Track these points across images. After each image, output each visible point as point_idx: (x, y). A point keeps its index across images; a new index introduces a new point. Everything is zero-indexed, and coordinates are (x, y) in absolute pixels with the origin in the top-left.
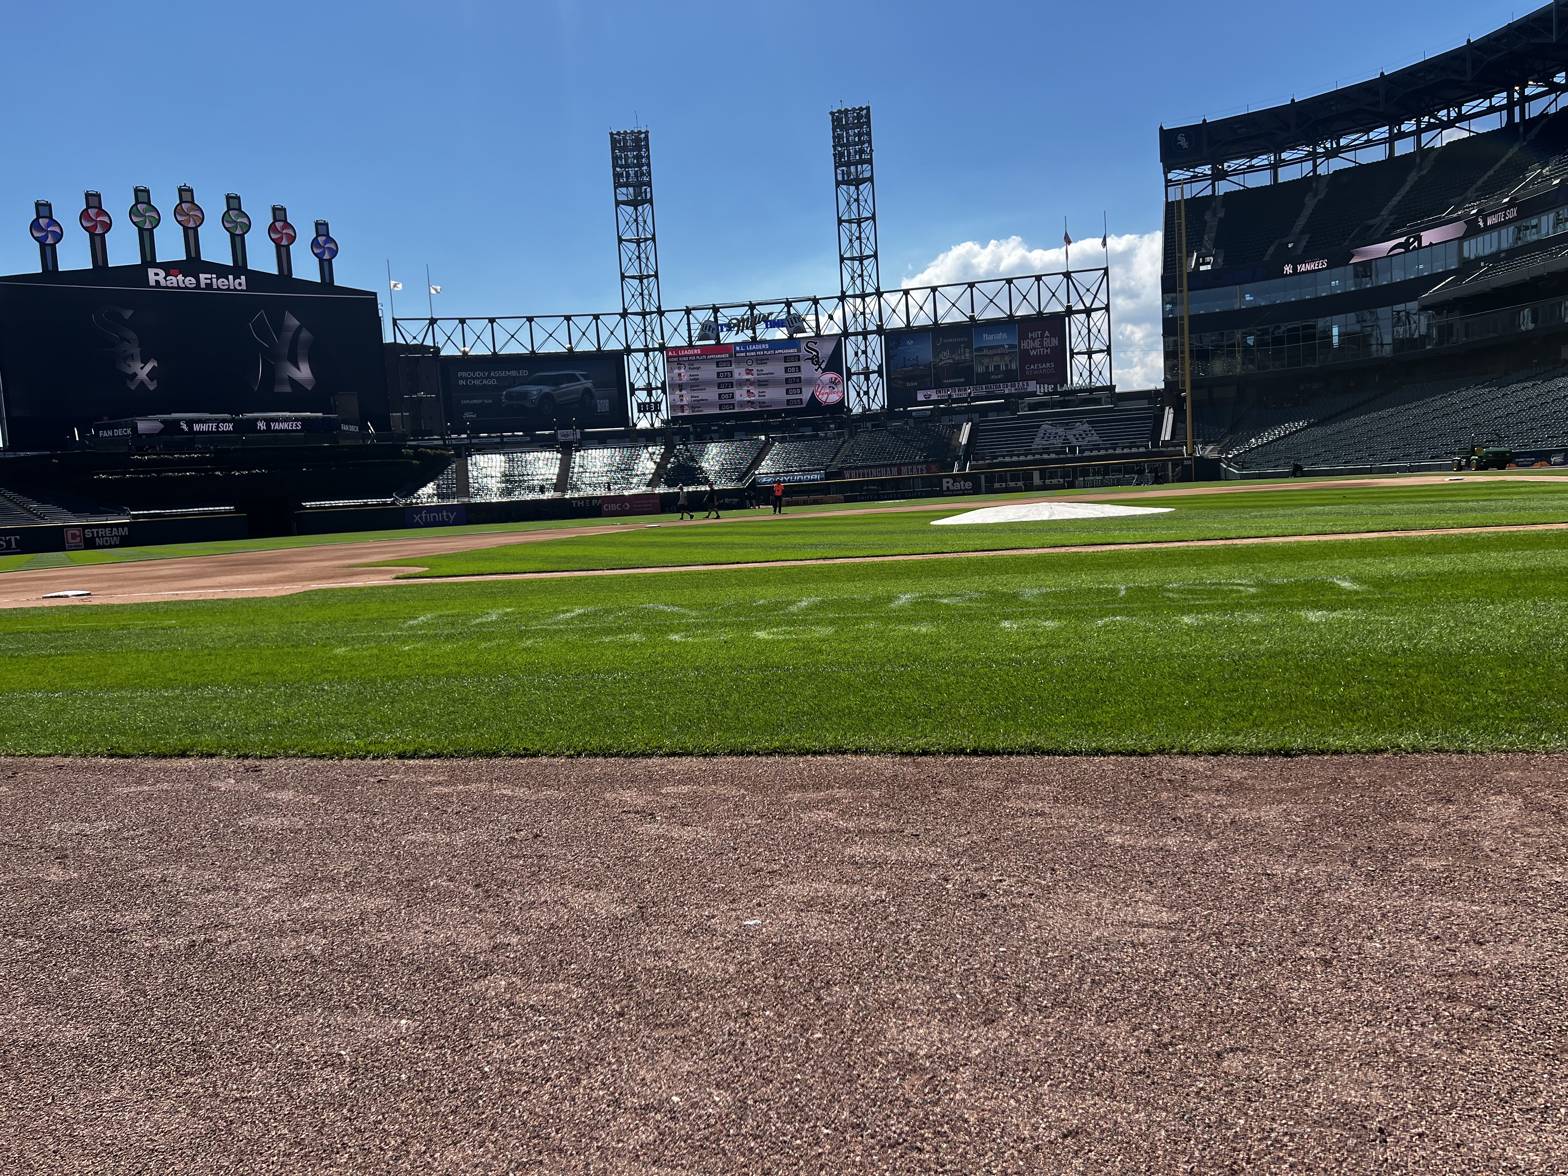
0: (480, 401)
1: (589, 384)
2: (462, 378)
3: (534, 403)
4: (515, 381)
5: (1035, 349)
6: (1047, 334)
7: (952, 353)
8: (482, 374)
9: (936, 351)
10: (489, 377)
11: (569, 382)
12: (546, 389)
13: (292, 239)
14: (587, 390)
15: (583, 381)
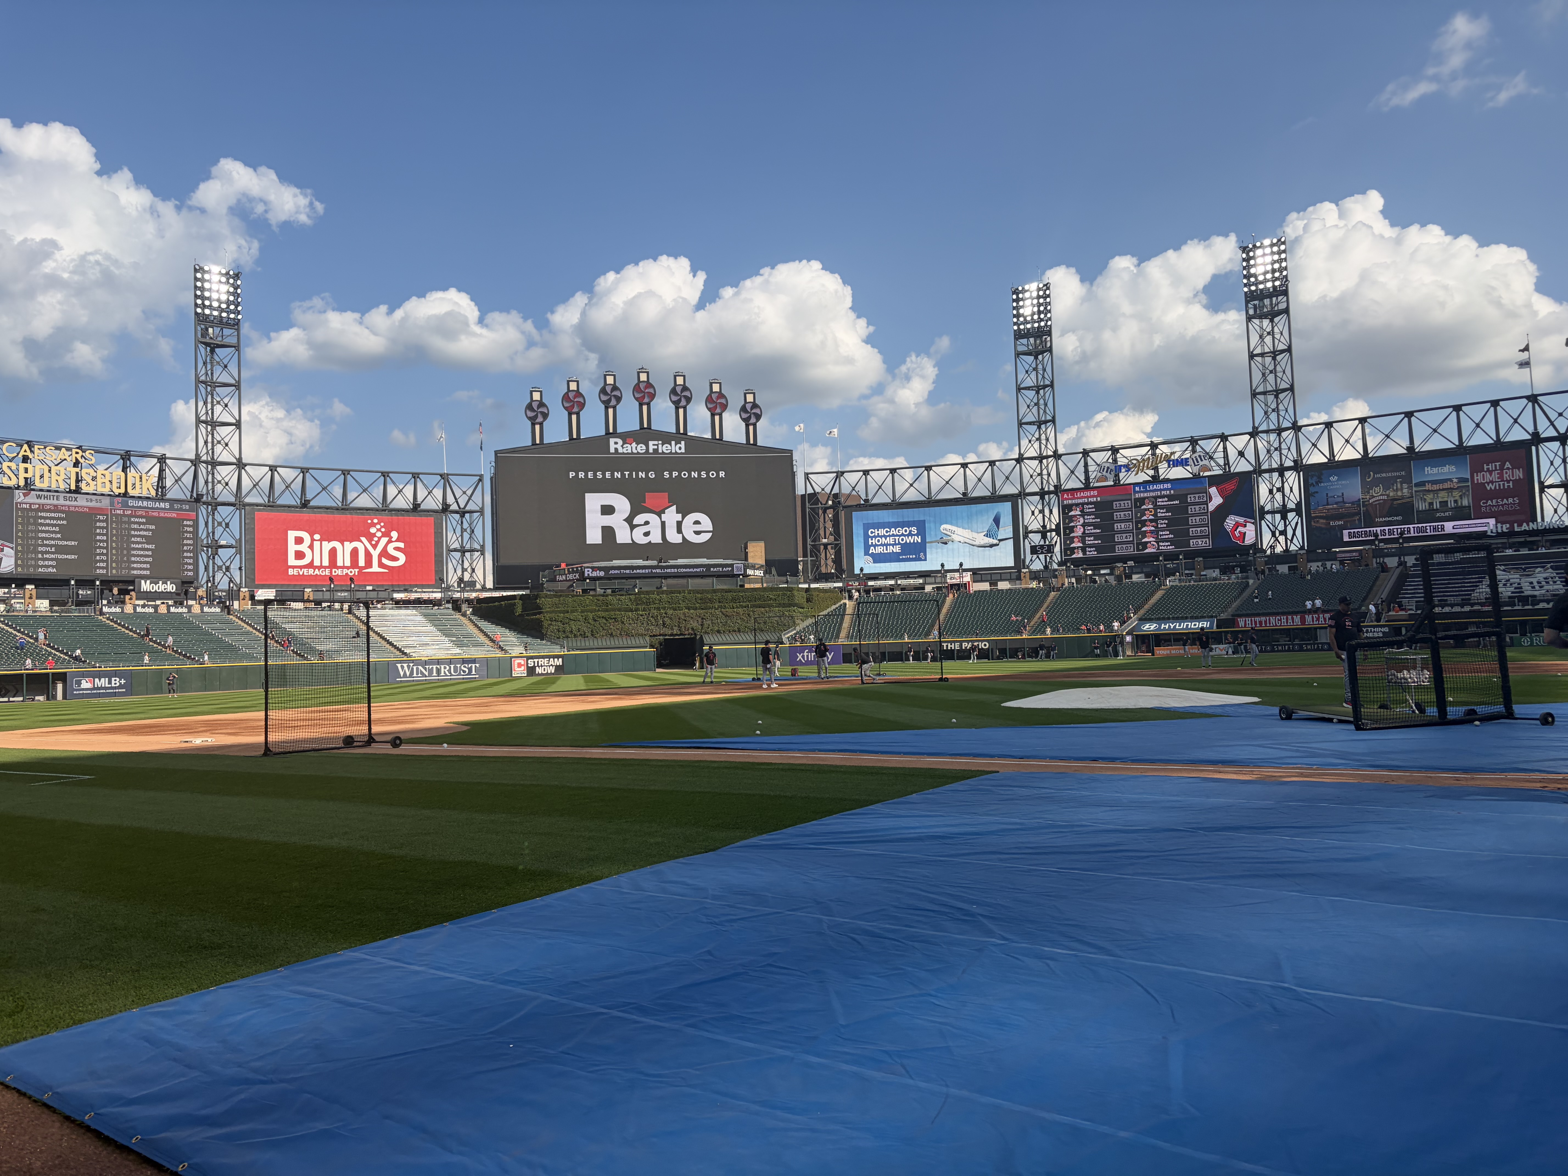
5: (1492, 482)
6: (1508, 465)
7: (1386, 488)
9: (1367, 487)
13: (725, 407)
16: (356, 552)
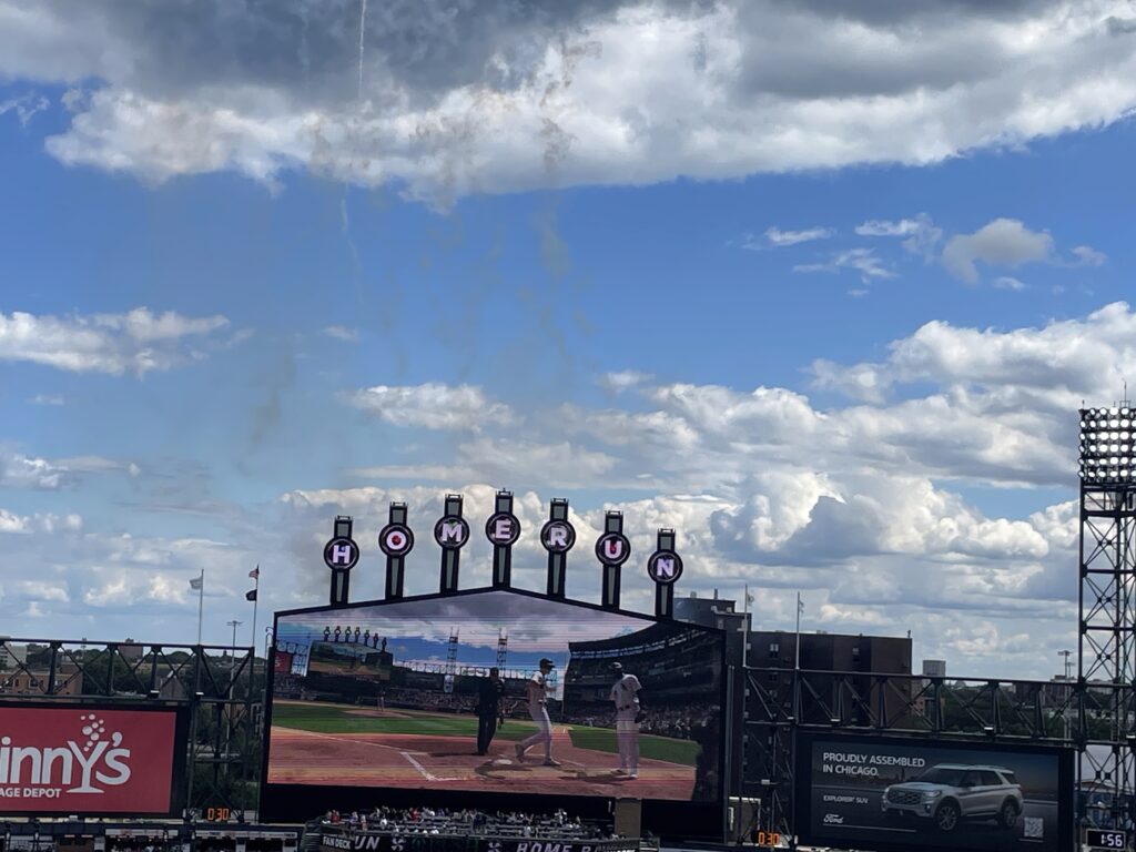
0: (851, 799)
1: (1014, 790)
2: (828, 762)
3: (928, 811)
4: (903, 774)
8: (857, 758)
10: (867, 764)
11: (984, 784)
12: (949, 791)
14: (1011, 800)
15: (1006, 783)
16: (58, 762)
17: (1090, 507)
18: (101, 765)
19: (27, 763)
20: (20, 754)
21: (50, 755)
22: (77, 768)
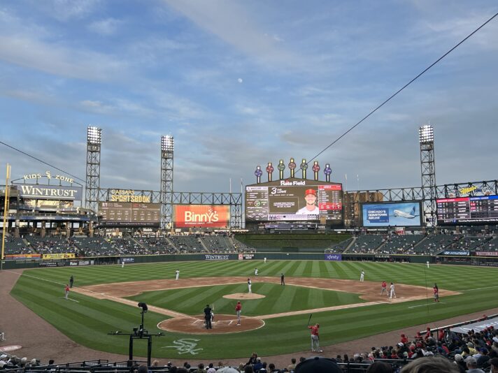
13: (319, 169)
16: (204, 217)
17: (422, 148)
18: (212, 218)
19: (198, 217)
20: (196, 216)
21: (202, 216)
22: (208, 218)
